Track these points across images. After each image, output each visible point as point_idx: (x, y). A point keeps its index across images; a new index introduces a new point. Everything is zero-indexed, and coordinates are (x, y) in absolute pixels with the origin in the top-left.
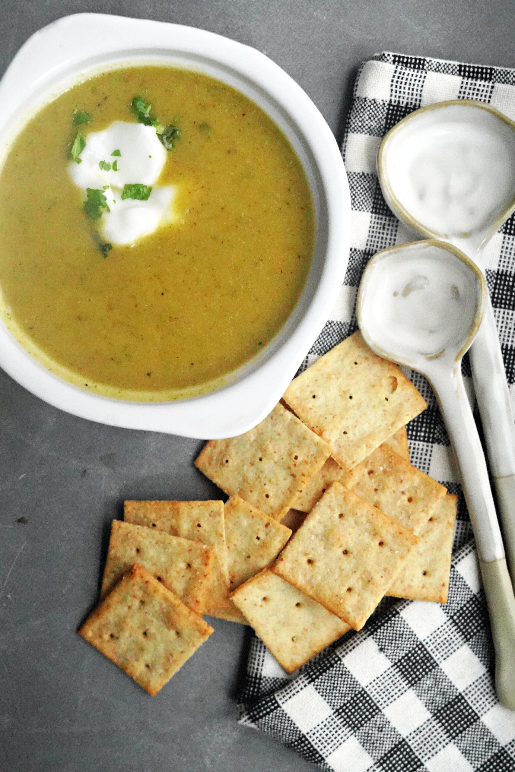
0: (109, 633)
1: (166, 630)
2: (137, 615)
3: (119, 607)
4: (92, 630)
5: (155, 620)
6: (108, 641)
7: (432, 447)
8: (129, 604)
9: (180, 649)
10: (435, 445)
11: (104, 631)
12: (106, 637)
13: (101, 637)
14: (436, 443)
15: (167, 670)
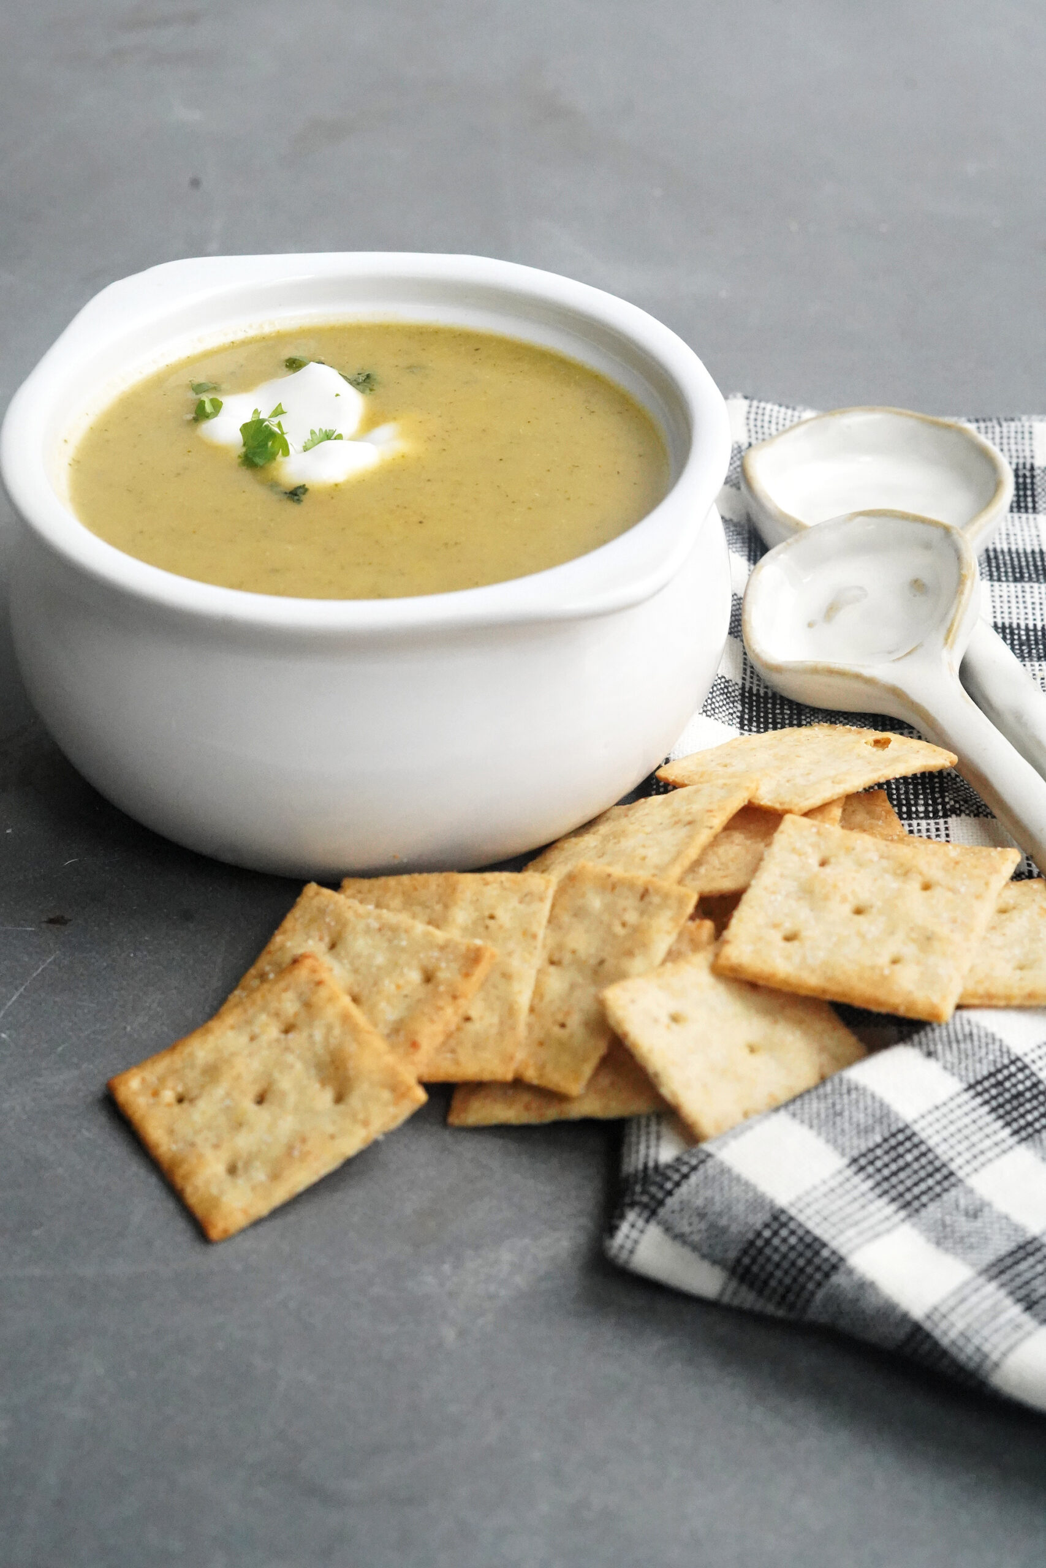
0: (180, 1089)
1: (317, 1086)
2: (265, 1053)
3: (230, 1034)
4: (143, 1080)
5: (299, 1066)
6: (169, 1105)
7: (946, 823)
8: (256, 1030)
9: (330, 1129)
10: (953, 821)
11: (170, 1083)
12: (168, 1095)
13: (156, 1094)
14: (954, 816)
15: (275, 1176)
